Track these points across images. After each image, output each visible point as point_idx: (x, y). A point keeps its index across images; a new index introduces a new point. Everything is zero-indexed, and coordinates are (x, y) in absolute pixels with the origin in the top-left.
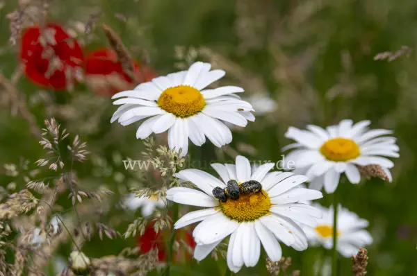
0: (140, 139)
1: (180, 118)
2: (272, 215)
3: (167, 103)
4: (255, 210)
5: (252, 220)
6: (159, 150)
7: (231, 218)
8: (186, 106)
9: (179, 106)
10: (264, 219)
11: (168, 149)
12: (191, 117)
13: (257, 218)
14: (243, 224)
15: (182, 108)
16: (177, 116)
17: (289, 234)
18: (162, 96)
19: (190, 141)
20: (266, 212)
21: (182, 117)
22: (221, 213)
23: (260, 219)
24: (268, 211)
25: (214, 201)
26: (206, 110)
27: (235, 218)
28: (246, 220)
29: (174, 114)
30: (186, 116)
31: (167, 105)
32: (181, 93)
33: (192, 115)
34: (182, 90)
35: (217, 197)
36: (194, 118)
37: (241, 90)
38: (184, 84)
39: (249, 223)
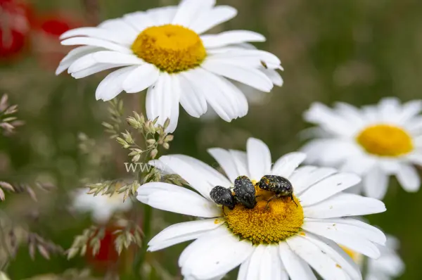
0: (101, 100)
1: (166, 73)
2: (307, 237)
3: (146, 49)
4: (280, 226)
5: (275, 242)
6: (132, 120)
7: (241, 236)
8: (177, 54)
9: (166, 53)
10: (293, 242)
11: (146, 119)
12: (183, 73)
13: (282, 240)
14: (261, 247)
15: (170, 57)
16: (162, 70)
17: (338, 269)
18: (139, 38)
19: (181, 109)
20: (297, 230)
21: (169, 72)
22: (225, 229)
23: (287, 240)
24: (300, 229)
25: (213, 207)
26: (208, 64)
27: (248, 238)
28: (265, 242)
29: (158, 66)
30: (176, 71)
31: (148, 52)
32: (169, 35)
33: (185, 69)
34: (170, 31)
35: (219, 202)
36: (188, 74)
37: (259, 38)
38: (174, 23)
39: (270, 247)
